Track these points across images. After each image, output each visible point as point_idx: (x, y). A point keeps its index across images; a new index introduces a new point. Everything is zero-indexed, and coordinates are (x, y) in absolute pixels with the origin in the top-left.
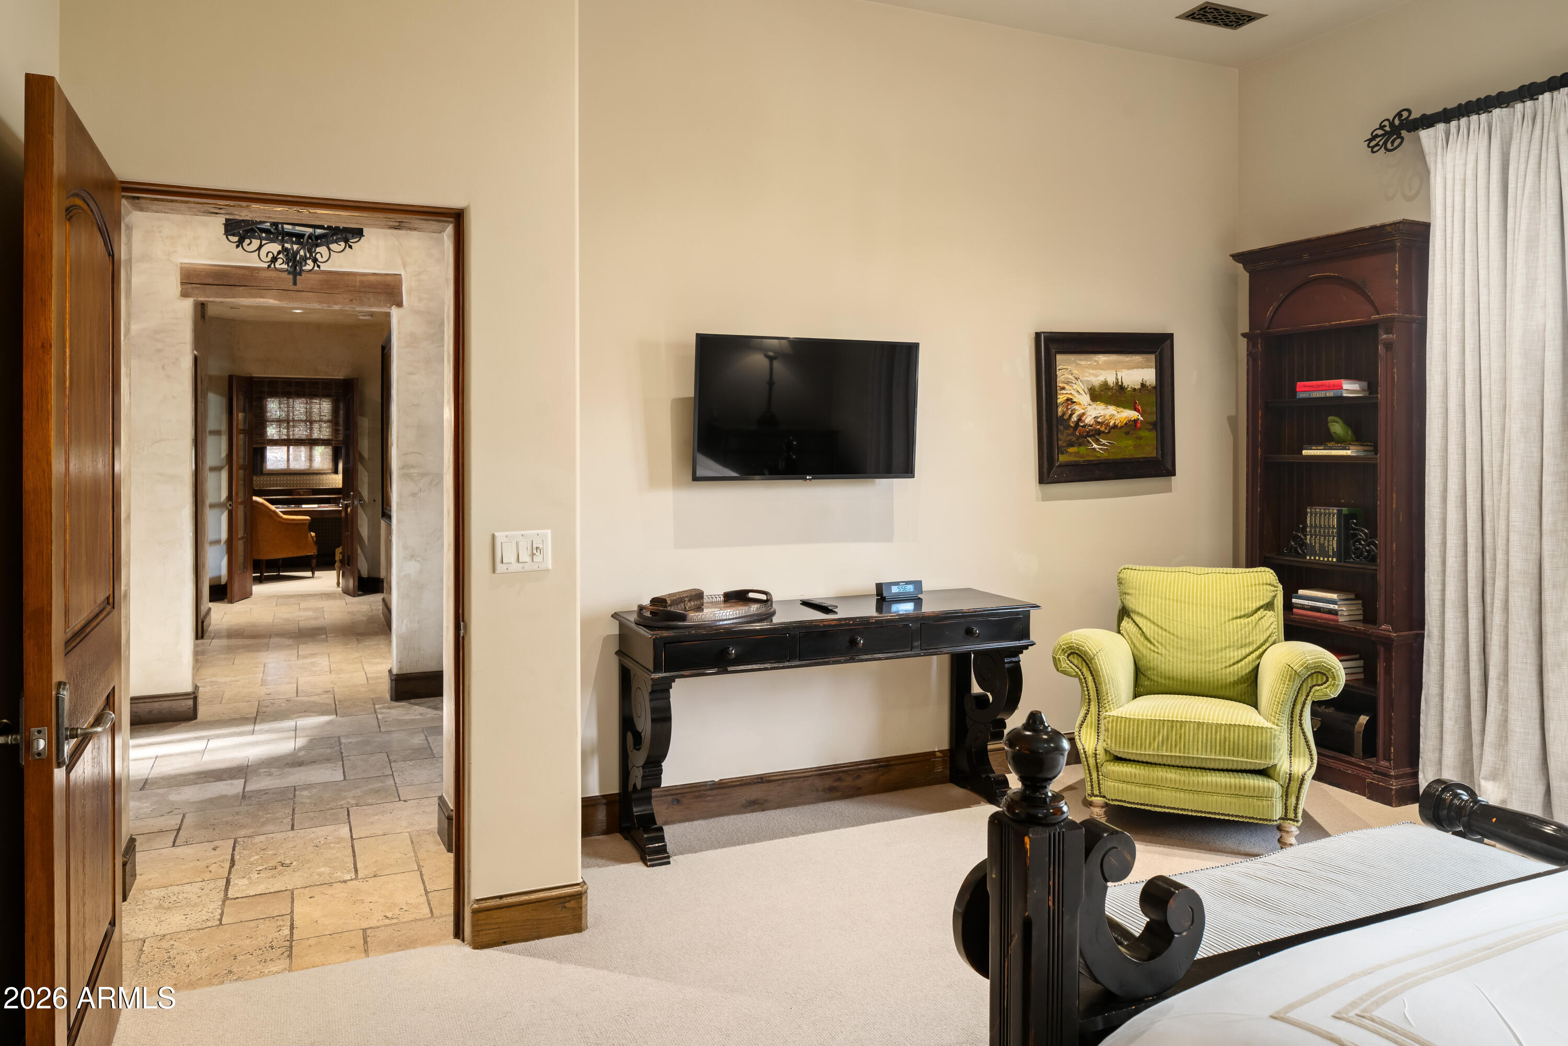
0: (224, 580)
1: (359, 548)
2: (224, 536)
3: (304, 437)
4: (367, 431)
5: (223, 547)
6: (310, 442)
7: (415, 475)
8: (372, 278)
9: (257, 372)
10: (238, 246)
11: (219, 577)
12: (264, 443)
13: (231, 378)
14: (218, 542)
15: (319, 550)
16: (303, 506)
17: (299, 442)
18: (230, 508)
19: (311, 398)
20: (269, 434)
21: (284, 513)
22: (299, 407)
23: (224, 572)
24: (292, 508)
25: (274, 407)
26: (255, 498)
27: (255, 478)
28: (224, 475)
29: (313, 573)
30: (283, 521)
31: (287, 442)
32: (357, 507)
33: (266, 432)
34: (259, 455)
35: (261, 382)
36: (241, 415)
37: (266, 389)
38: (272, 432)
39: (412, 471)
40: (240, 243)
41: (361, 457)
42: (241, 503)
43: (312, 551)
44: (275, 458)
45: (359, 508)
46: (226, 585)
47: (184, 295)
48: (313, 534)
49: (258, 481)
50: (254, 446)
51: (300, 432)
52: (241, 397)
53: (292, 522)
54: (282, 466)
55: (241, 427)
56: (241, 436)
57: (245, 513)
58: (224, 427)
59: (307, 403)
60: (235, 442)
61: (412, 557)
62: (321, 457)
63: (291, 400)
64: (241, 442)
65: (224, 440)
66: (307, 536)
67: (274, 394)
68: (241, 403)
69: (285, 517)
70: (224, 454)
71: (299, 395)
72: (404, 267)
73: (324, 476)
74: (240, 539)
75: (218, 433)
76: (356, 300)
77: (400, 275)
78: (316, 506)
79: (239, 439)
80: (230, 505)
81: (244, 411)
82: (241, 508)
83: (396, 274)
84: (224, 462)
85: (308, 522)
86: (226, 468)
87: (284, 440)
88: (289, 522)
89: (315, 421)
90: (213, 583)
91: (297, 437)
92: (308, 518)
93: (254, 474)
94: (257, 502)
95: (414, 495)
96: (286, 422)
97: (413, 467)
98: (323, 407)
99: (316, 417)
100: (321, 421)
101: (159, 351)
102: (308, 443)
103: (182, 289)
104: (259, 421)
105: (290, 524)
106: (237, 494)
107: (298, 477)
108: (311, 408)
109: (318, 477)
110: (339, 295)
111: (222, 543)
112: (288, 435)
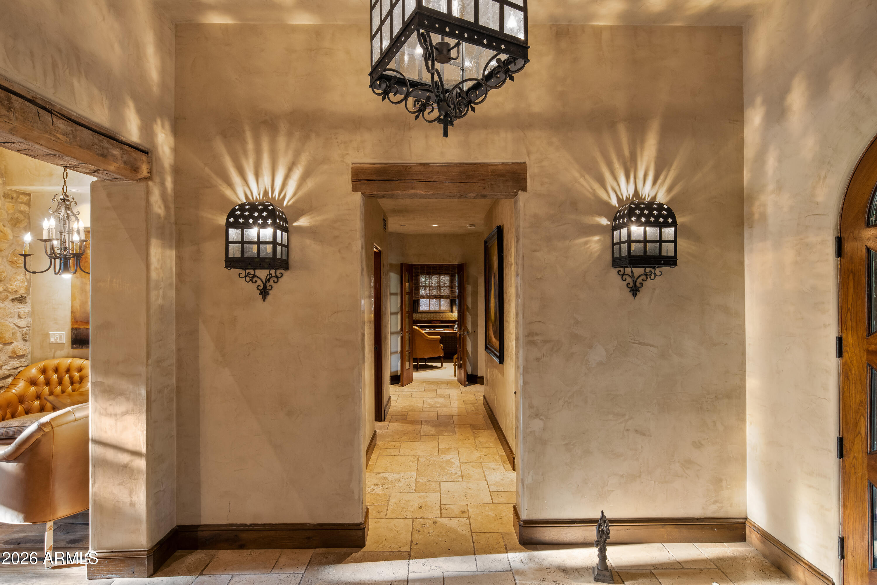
0: (399, 373)
1: (467, 359)
2: (399, 349)
3: (437, 295)
4: (470, 293)
5: (399, 355)
6: (440, 297)
7: (539, 341)
8: (501, 167)
9: (415, 261)
10: (384, 99)
11: (397, 371)
12: (418, 298)
13: (402, 264)
14: (396, 352)
15: (445, 354)
16: (437, 330)
17: (435, 297)
18: (402, 335)
19: (440, 275)
20: (421, 293)
21: (429, 334)
22: (435, 279)
23: (399, 368)
24: (432, 330)
25: (423, 280)
26: (414, 327)
27: (414, 314)
28: (399, 316)
29: (442, 365)
30: (428, 339)
31: (430, 297)
32: (466, 336)
33: (419, 292)
34: (415, 304)
35: (417, 267)
36: (407, 284)
37: (419, 271)
38: (422, 292)
39: (536, 338)
40: (385, 94)
41: (468, 307)
42: (407, 332)
43: (441, 354)
44: (424, 305)
45: (467, 337)
46: (400, 375)
47: (355, 189)
48: (442, 345)
49: (416, 316)
50: (413, 299)
51: (435, 292)
52: (407, 275)
53: (432, 339)
54: (427, 308)
55: (408, 291)
56: (407, 296)
57: (409, 337)
58: (399, 291)
59: (438, 277)
60: (404, 299)
61: (537, 415)
62: (445, 305)
63: (431, 276)
64: (407, 299)
65: (399, 297)
66: (439, 346)
67: (423, 273)
68: (407, 278)
69: (429, 336)
70: (399, 305)
71: (434, 273)
72: (528, 156)
73: (446, 314)
74: (407, 351)
75: (396, 294)
76: (488, 187)
77: (525, 163)
78: (442, 329)
79: (406, 298)
80: (402, 334)
81: (408, 282)
82: (407, 334)
83: (521, 163)
84: (399, 310)
85: (439, 339)
86: (400, 313)
87: (428, 296)
88: (430, 339)
89: (442, 286)
90: (393, 375)
91: (433, 294)
92: (439, 337)
93: (414, 313)
94: (415, 329)
95: (538, 359)
96: (429, 287)
97: (537, 334)
98: (445, 279)
99: (442, 284)
100: (444, 286)
101: (336, 237)
102: (439, 297)
103: (353, 185)
104: (416, 287)
105: (431, 340)
106: (405, 327)
107: (434, 314)
108: (440, 280)
109: (443, 314)
110: (474, 184)
111: (398, 353)
112: (429, 293)
